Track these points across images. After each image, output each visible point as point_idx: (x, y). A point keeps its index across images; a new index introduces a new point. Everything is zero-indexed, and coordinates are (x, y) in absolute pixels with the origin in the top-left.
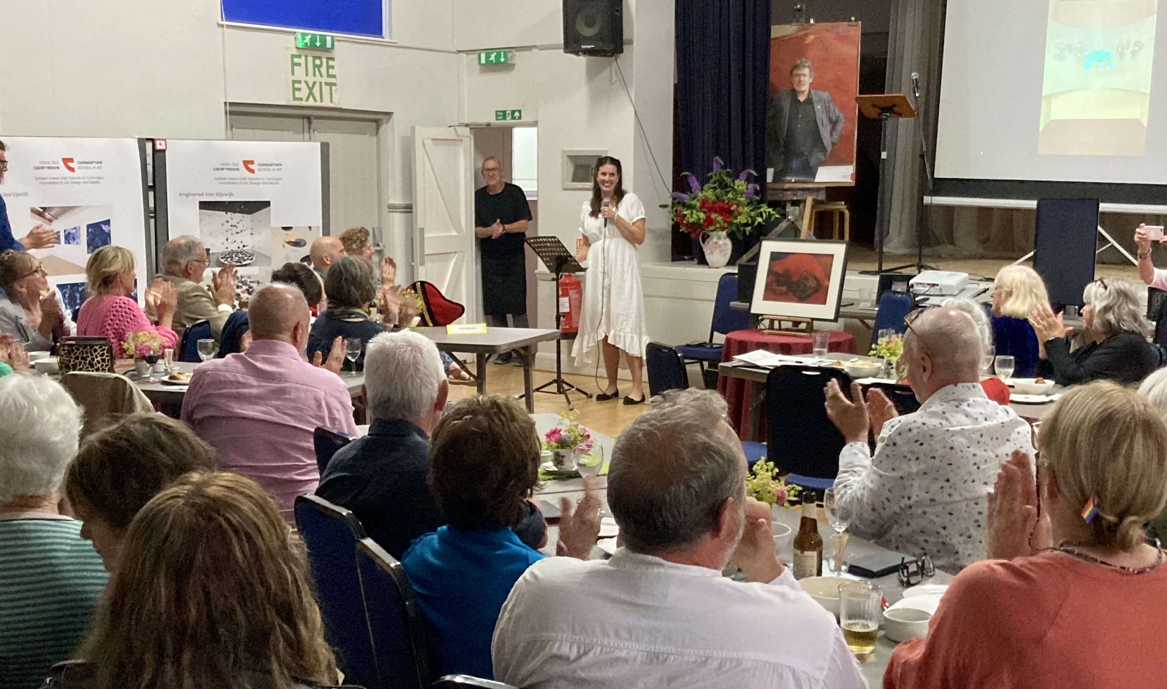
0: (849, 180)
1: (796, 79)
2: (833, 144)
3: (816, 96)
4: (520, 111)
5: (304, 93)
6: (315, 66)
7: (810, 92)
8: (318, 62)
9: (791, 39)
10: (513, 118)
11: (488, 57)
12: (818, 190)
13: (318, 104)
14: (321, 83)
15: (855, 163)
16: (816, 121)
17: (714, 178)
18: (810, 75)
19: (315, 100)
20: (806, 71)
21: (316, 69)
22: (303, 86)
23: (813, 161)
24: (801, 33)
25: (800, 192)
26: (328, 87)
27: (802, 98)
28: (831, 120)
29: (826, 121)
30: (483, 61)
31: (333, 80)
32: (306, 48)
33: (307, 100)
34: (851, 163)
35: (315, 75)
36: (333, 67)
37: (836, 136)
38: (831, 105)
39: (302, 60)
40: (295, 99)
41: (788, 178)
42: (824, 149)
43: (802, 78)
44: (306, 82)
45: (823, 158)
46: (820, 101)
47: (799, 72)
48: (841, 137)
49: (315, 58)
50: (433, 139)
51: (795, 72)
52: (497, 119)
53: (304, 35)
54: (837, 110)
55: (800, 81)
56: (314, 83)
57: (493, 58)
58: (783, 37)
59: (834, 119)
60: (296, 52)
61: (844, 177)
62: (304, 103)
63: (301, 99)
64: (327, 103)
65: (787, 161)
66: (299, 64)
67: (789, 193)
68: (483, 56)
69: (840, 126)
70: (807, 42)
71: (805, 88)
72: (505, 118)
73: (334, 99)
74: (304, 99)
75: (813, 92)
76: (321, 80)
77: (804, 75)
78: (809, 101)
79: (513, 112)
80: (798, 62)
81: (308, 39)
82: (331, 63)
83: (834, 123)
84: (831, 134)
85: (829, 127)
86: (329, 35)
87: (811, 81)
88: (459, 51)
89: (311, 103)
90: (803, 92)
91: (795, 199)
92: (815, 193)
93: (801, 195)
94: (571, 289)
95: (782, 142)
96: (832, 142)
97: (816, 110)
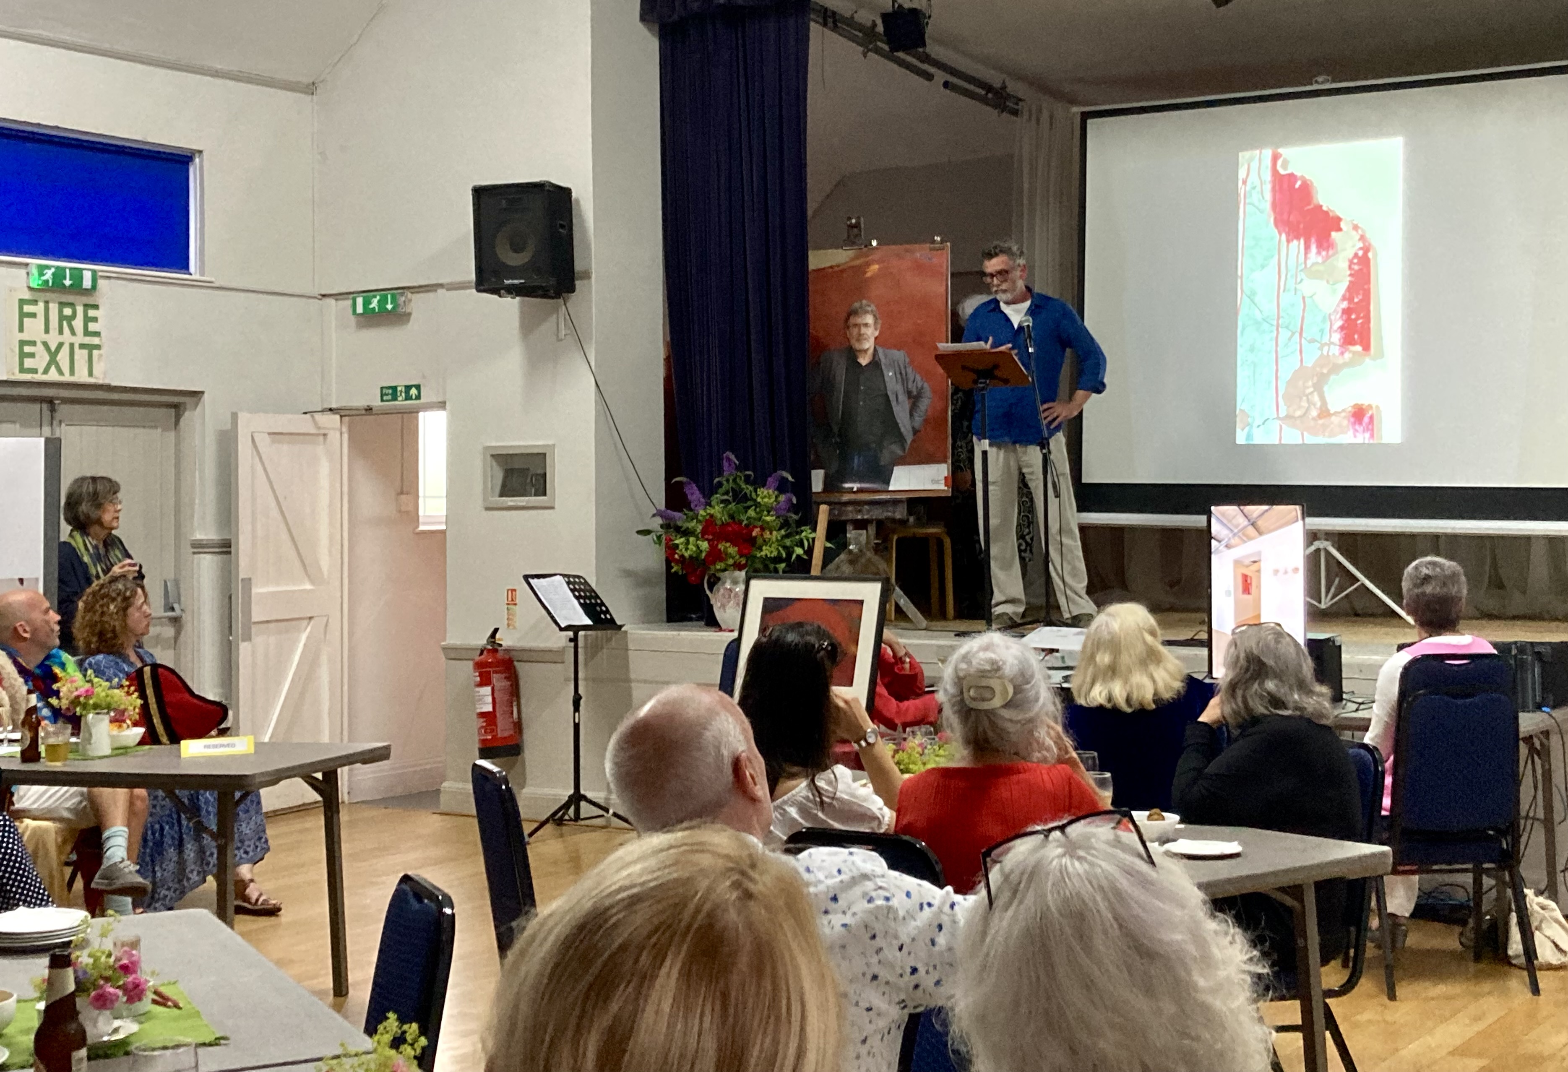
0: (942, 487)
1: (855, 331)
2: (915, 432)
3: (886, 356)
4: (418, 387)
5: (41, 360)
6: (62, 318)
7: (875, 350)
8: (68, 311)
9: (842, 271)
10: (408, 397)
11: (366, 303)
12: (895, 502)
13: (67, 378)
14: (72, 345)
15: (950, 461)
16: (886, 396)
17: (726, 487)
18: (875, 323)
19: (61, 372)
20: (869, 319)
21: (65, 323)
22: (39, 349)
23: (885, 458)
24: (857, 262)
25: (867, 507)
26: (85, 352)
27: (864, 361)
28: (909, 394)
29: (902, 397)
30: (360, 310)
31: (96, 341)
32: (45, 288)
33: (46, 371)
34: (945, 462)
35: (61, 332)
36: (95, 319)
37: (918, 420)
38: (909, 370)
39: (39, 308)
40: (22, 370)
41: (847, 485)
42: (901, 439)
43: (863, 330)
44: (45, 344)
45: (900, 452)
46: (892, 364)
47: (859, 320)
48: (926, 421)
49: (62, 305)
50: (269, 434)
51: (852, 320)
52: (382, 400)
53: (42, 269)
54: (918, 378)
55: (860, 335)
56: (60, 345)
57: (374, 304)
58: (831, 267)
59: (915, 391)
60: (27, 295)
61: (934, 481)
62: (39, 377)
63: (35, 371)
64: (81, 376)
65: (845, 458)
66: (33, 315)
67: (850, 508)
68: (360, 301)
69: (924, 404)
70: (868, 275)
71: (869, 344)
72: (395, 398)
73: (95, 372)
74: (41, 371)
75: (880, 351)
76: (73, 339)
77: (866, 325)
78: (875, 363)
79: (408, 388)
80: (856, 305)
81: (49, 275)
82: (92, 313)
83: (914, 398)
84: (911, 415)
86: (87, 270)
87: (877, 333)
88: (324, 296)
89: (53, 376)
90: (866, 351)
91: (859, 517)
92: (890, 509)
93: (868, 511)
94: (496, 672)
95: (836, 429)
96: (913, 428)
97: (886, 379)
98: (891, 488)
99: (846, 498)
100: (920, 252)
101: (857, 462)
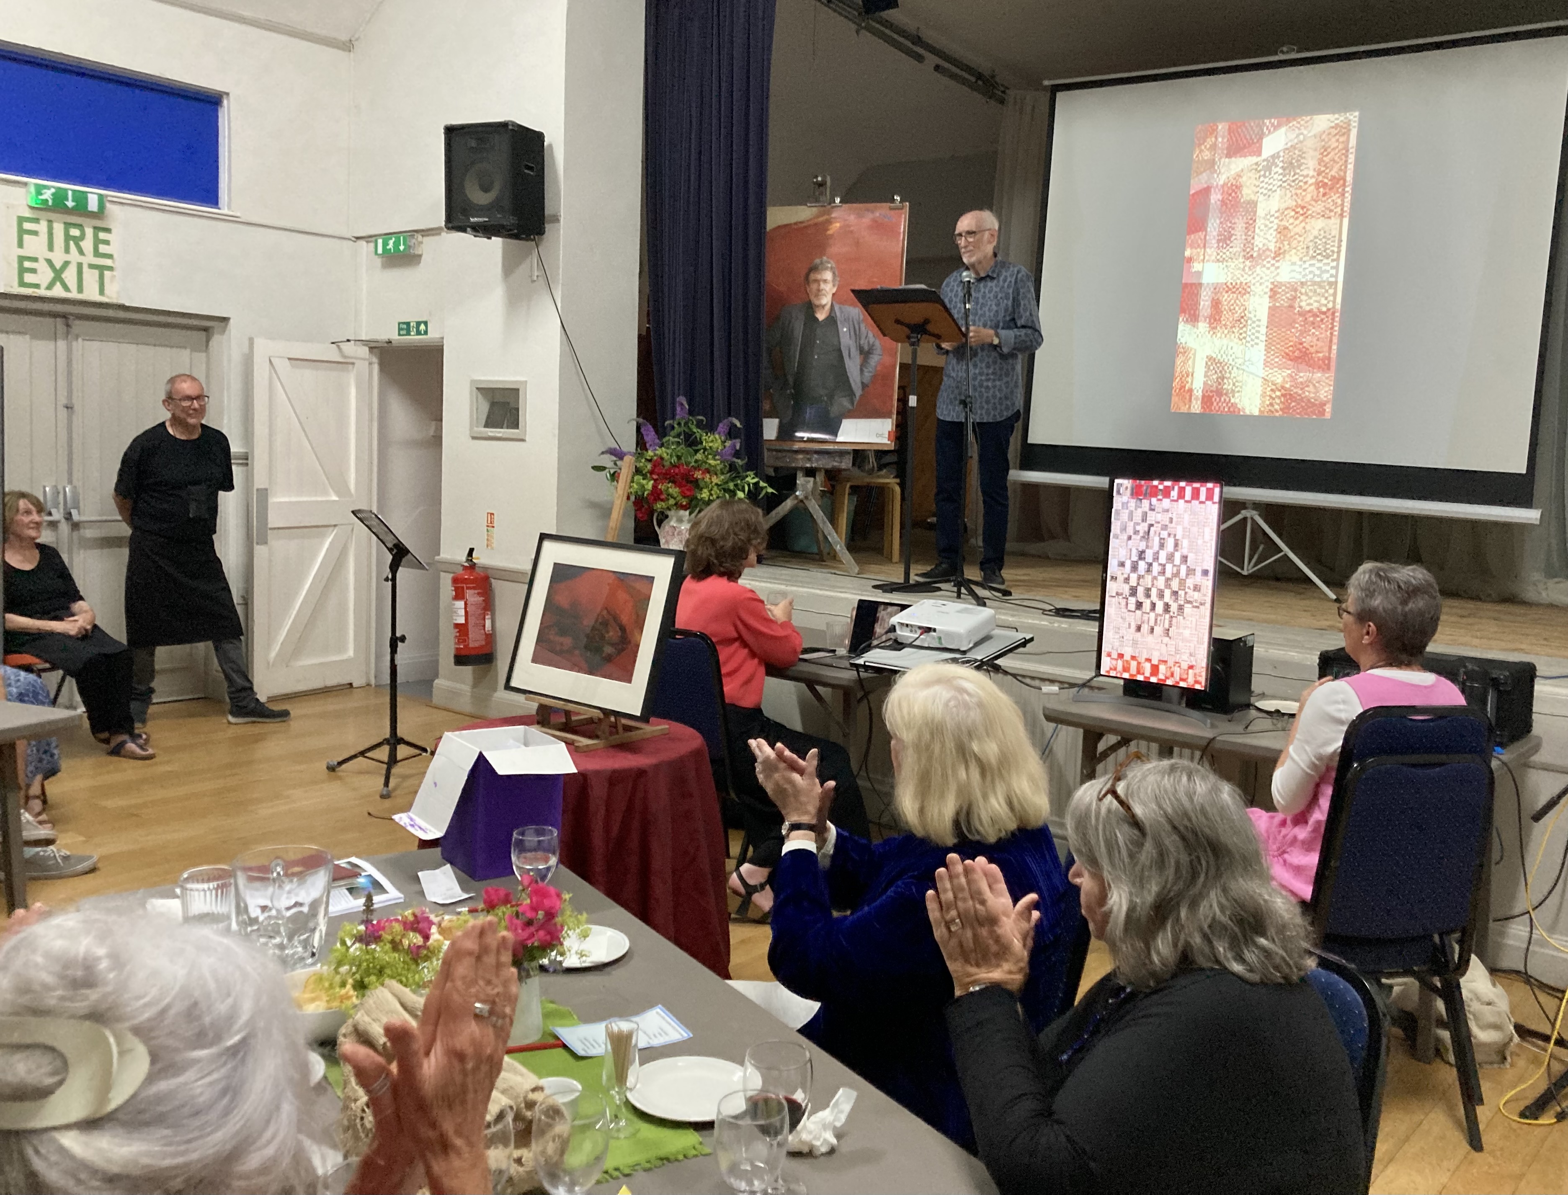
0: (886, 441)
1: (814, 287)
2: (864, 386)
3: (842, 312)
4: (426, 323)
5: (44, 275)
6: (68, 237)
7: (832, 305)
8: (75, 232)
9: (805, 227)
10: (419, 333)
11: (385, 244)
12: (842, 454)
13: (74, 295)
14: (80, 266)
15: (895, 416)
16: (840, 350)
17: (677, 429)
18: (834, 280)
19: (66, 288)
20: (828, 275)
21: (72, 243)
22: (42, 266)
23: (834, 410)
24: (821, 219)
25: (816, 456)
26: (96, 272)
27: (821, 316)
28: (861, 350)
29: (855, 352)
30: (380, 251)
31: (108, 262)
32: (44, 208)
33: (50, 287)
34: (890, 417)
35: (67, 250)
36: (107, 243)
37: (867, 375)
38: (863, 326)
39: (42, 227)
40: (22, 284)
41: (798, 434)
42: (851, 394)
43: (822, 286)
44: (49, 262)
45: (849, 406)
46: (846, 320)
47: (819, 277)
48: (875, 377)
49: (68, 225)
50: (289, 359)
51: (813, 276)
52: (399, 335)
53: (39, 190)
54: (871, 335)
55: (819, 290)
56: (66, 264)
57: (391, 245)
58: (796, 224)
59: (866, 348)
60: (27, 214)
61: (878, 435)
62: (42, 292)
63: (37, 286)
64: (92, 293)
65: (798, 409)
66: (35, 233)
67: (800, 456)
68: (380, 241)
69: (874, 360)
70: (830, 232)
71: (826, 300)
72: (408, 334)
73: (106, 291)
74: (44, 285)
75: (837, 308)
76: (81, 259)
77: (825, 281)
78: (831, 319)
79: (418, 324)
80: (817, 261)
81: (47, 195)
82: (102, 235)
83: (866, 354)
84: (862, 371)
85: (858, 360)
86: (92, 193)
87: (834, 290)
88: (358, 238)
89: (58, 292)
90: (823, 306)
91: (808, 465)
92: (837, 459)
93: (817, 460)
94: (468, 588)
95: (791, 380)
96: (862, 383)
97: (841, 335)
98: (839, 439)
99: (797, 446)
100: (880, 211)
101: (809, 413)
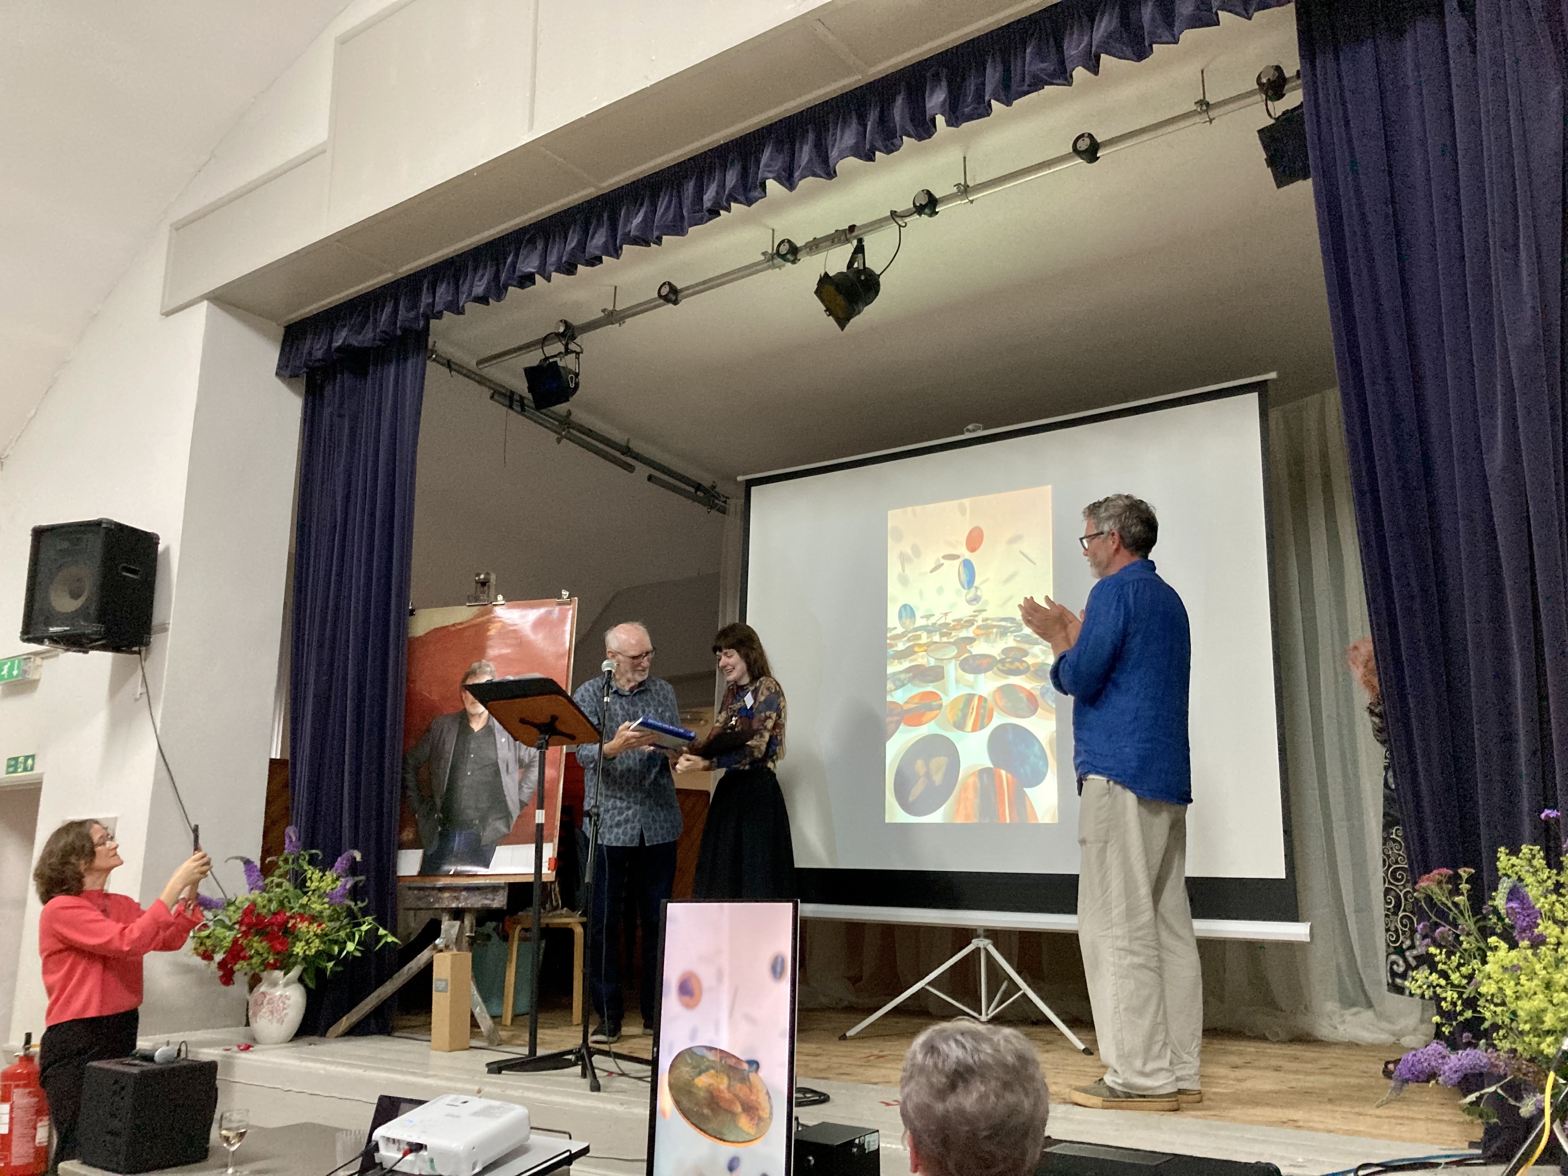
2: (522, 805)
4: (33, 757)
9: (465, 628)
10: (25, 770)
11: (1, 670)
12: (494, 889)
15: (556, 840)
16: (496, 765)
17: (283, 868)
23: (487, 835)
24: (482, 619)
25: (464, 893)
27: (476, 725)
28: (520, 763)
29: (514, 767)
34: (551, 842)
37: (526, 792)
41: (445, 868)
42: (507, 815)
45: (504, 830)
48: (535, 793)
52: (7, 773)
57: (5, 670)
58: (454, 625)
59: (527, 760)
65: (445, 837)
67: (447, 895)
69: (535, 774)
70: (489, 633)
72: (16, 771)
78: (487, 729)
79: (27, 758)
80: (475, 665)
84: (520, 787)
85: (517, 776)
90: (479, 715)
91: (454, 905)
92: (490, 896)
93: (466, 899)
94: (17, 1086)
95: (439, 802)
96: (521, 802)
97: (499, 746)
99: (442, 882)
100: (546, 608)
101: (458, 842)
